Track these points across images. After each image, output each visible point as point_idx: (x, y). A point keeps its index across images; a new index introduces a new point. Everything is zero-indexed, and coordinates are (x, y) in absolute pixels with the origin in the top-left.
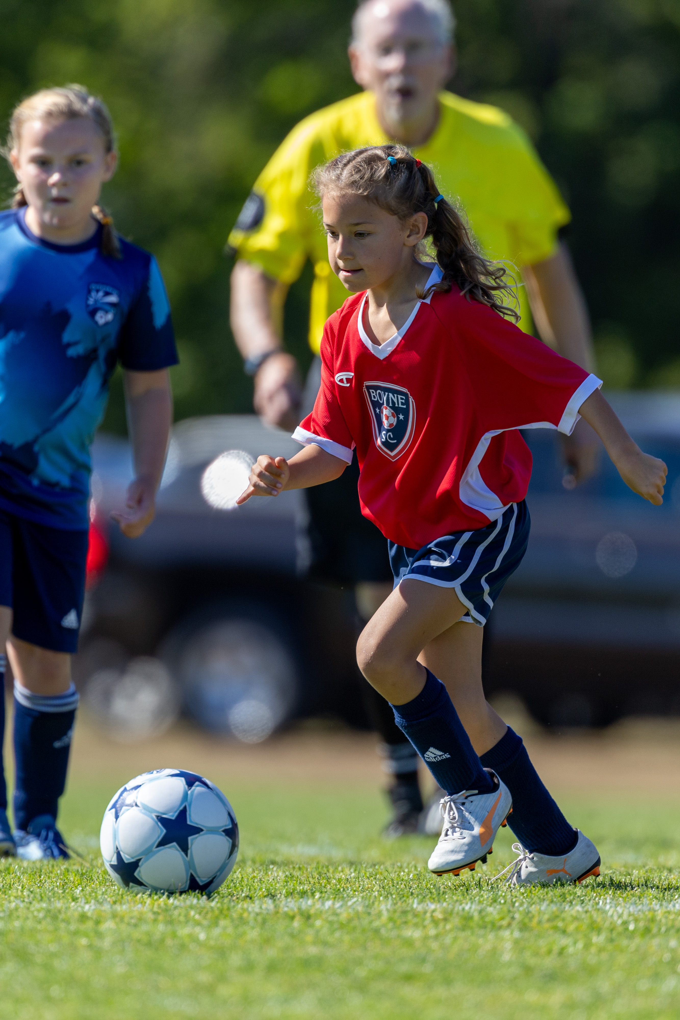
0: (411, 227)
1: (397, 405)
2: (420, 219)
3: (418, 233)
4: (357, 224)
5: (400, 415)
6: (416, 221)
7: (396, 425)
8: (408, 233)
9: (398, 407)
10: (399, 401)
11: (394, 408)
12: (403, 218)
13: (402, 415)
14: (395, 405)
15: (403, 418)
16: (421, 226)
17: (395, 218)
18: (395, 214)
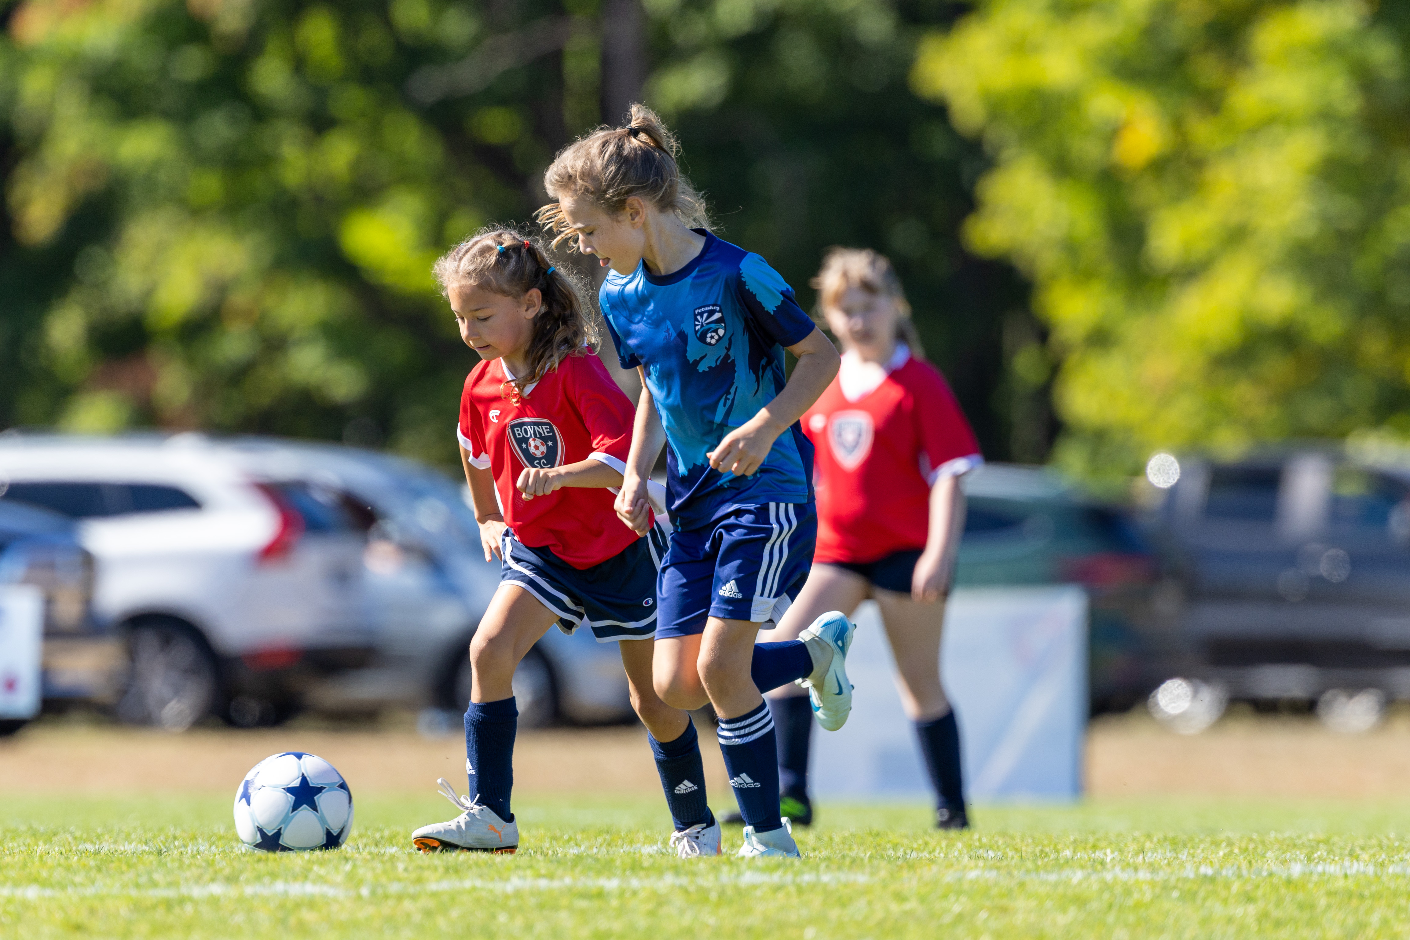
0: (528, 302)
1: (543, 435)
2: (535, 295)
3: (534, 306)
4: (476, 310)
5: (548, 442)
6: (531, 296)
7: (546, 452)
8: (525, 308)
9: (545, 436)
10: (544, 430)
11: (541, 438)
12: (516, 297)
13: (551, 442)
14: (542, 435)
15: (552, 444)
16: (536, 300)
17: (510, 298)
18: (508, 295)
